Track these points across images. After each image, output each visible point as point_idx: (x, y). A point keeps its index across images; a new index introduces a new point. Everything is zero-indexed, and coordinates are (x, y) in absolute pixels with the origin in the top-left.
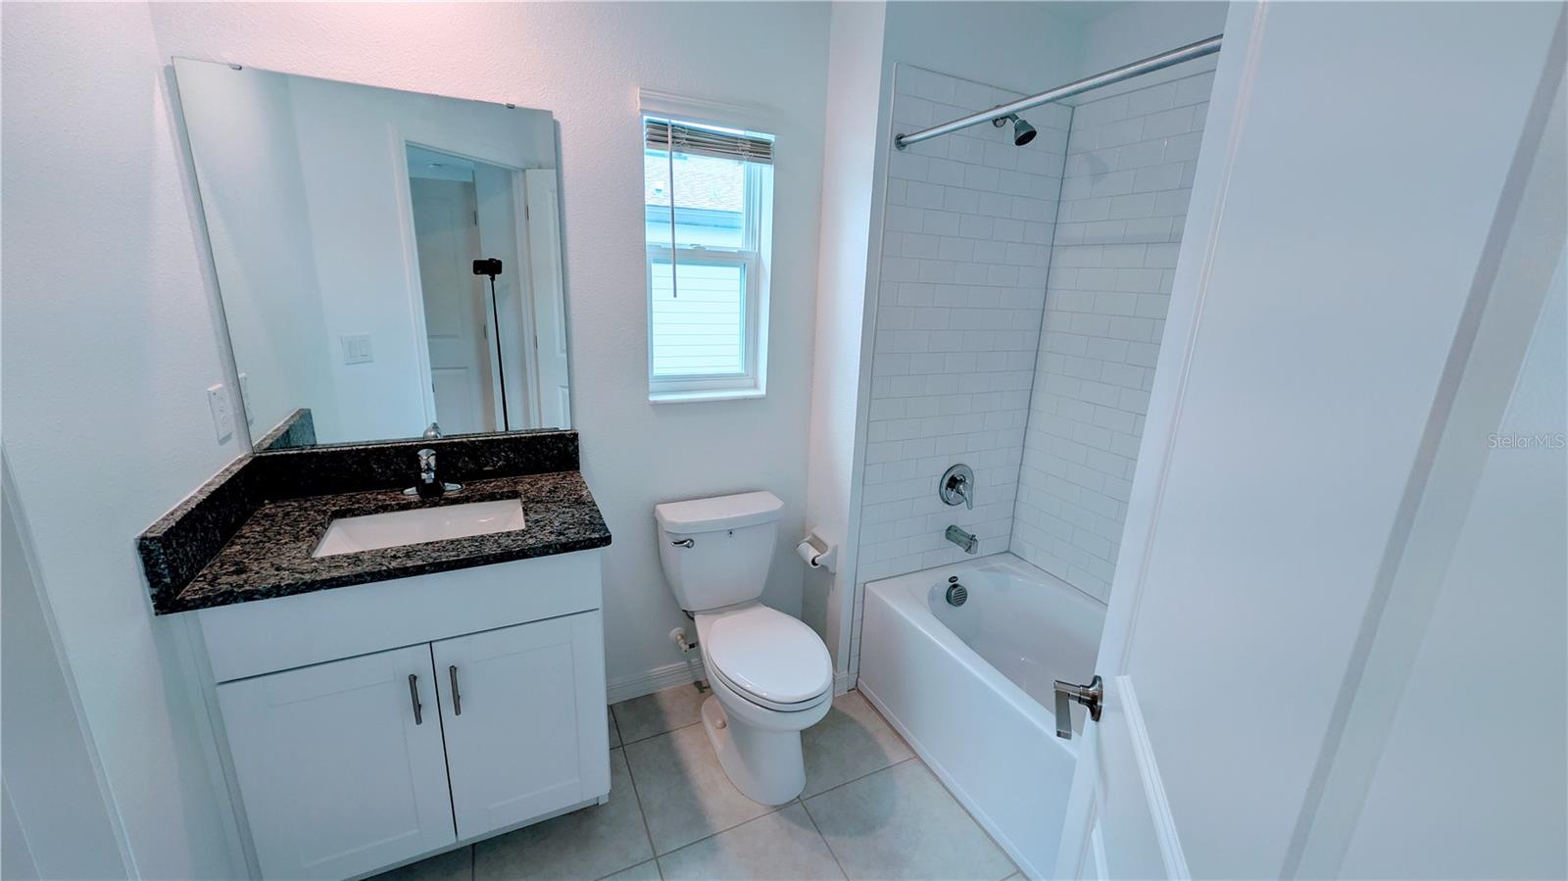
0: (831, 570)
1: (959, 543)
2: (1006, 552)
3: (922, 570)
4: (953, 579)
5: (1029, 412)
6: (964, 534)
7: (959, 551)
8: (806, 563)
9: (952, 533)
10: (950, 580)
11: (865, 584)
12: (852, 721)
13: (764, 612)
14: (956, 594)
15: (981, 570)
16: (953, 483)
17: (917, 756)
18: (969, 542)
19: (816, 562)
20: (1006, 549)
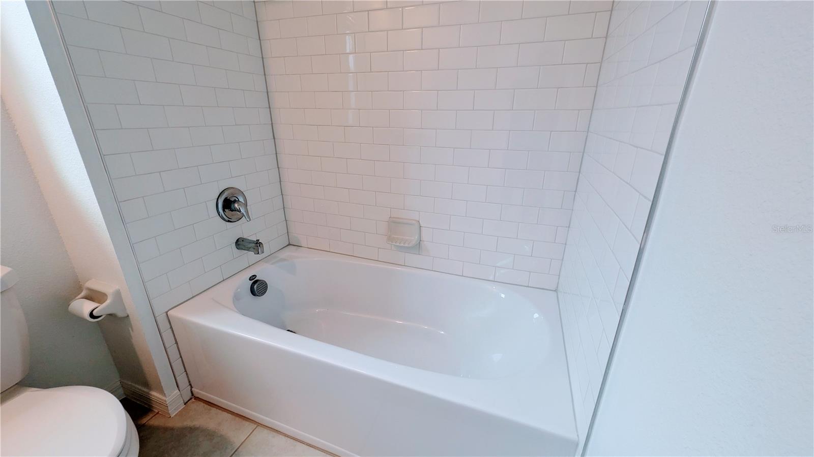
0: (120, 314)
1: (248, 249)
2: (288, 245)
3: (224, 280)
4: (252, 278)
5: (275, 141)
6: (251, 242)
7: (251, 256)
8: (82, 319)
9: (240, 243)
10: (250, 279)
11: (167, 312)
12: (192, 430)
13: (31, 395)
14: (258, 287)
15: (272, 264)
16: (228, 204)
17: (259, 424)
18: (257, 246)
19: (95, 313)
20: (288, 243)
